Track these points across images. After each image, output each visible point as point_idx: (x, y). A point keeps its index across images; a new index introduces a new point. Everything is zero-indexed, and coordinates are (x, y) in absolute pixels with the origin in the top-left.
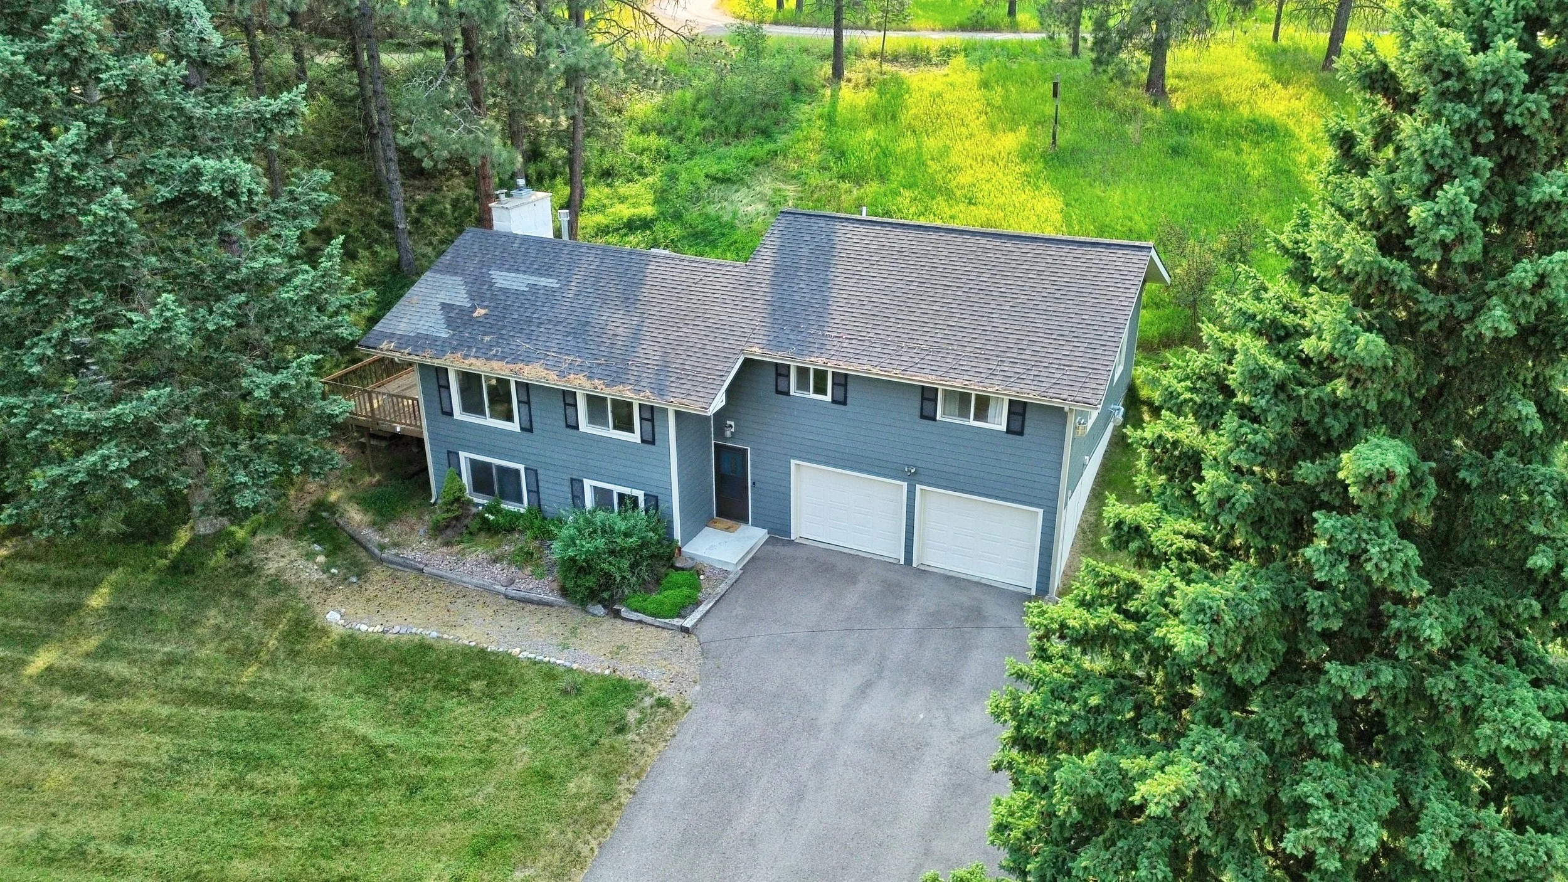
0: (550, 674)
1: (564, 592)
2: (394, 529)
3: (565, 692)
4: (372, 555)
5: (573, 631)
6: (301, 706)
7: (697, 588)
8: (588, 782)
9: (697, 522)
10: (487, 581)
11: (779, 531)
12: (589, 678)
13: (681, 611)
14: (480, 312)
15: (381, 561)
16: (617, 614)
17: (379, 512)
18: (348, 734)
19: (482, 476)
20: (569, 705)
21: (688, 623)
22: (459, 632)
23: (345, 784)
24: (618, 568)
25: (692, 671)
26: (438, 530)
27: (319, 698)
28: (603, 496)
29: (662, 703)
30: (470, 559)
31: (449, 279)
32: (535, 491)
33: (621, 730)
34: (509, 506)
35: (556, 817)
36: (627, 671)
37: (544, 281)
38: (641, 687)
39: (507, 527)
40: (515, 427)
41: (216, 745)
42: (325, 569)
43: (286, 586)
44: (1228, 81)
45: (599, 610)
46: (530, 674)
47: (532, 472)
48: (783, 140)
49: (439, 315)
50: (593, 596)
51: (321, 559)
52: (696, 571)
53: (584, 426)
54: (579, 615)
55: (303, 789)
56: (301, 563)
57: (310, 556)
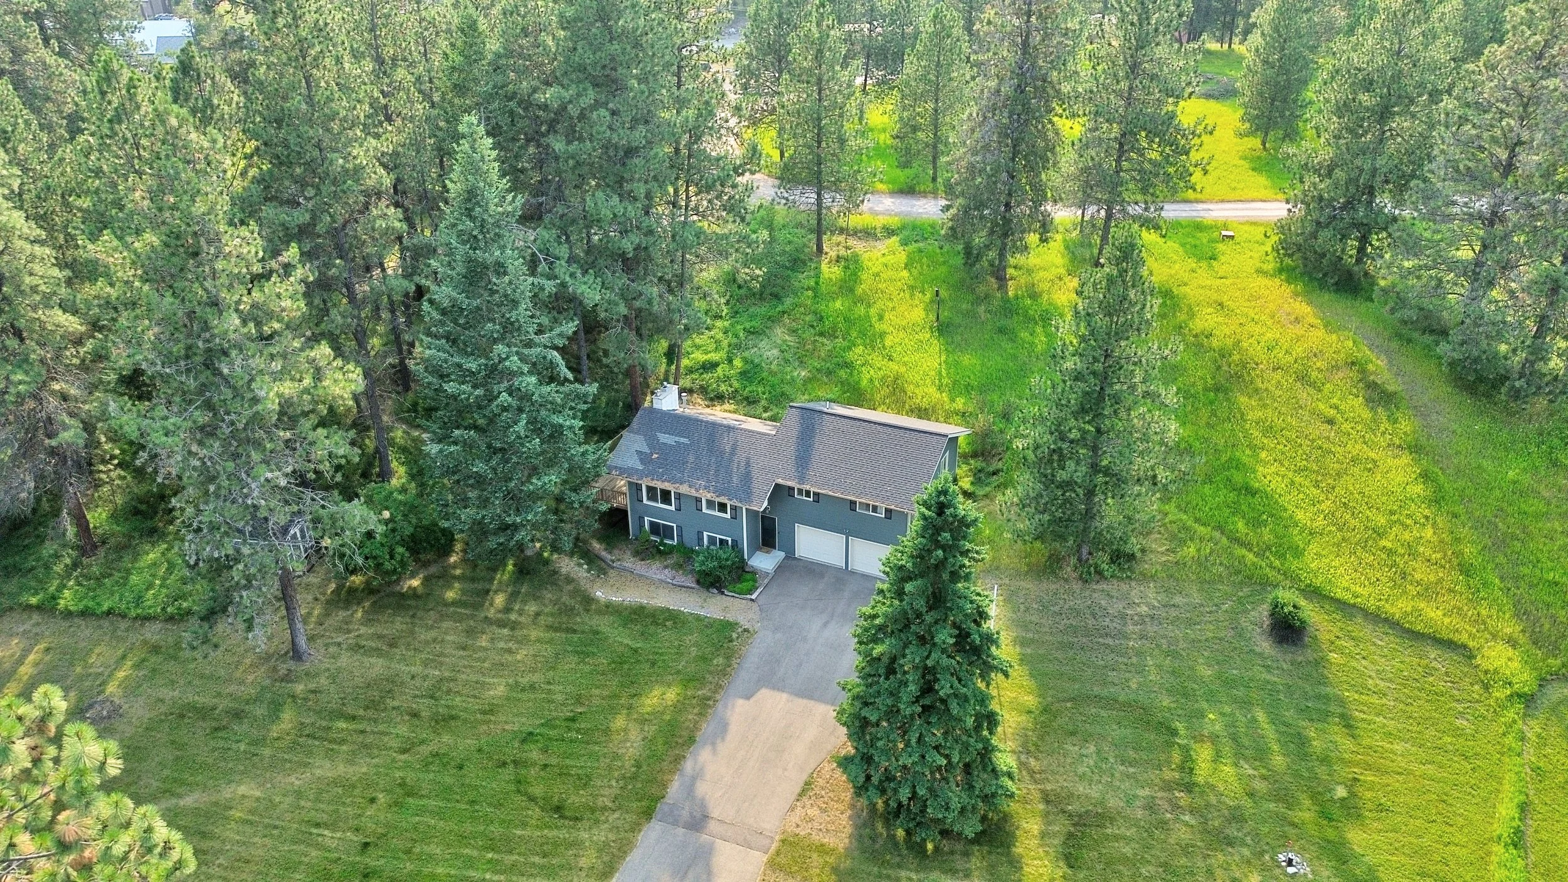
0: (698, 618)
1: (698, 582)
2: (616, 552)
3: (706, 626)
4: (609, 565)
5: (705, 600)
6: (597, 633)
7: (755, 581)
8: (720, 660)
9: (753, 549)
10: (663, 578)
11: (790, 554)
12: (715, 620)
13: (750, 592)
14: (655, 456)
15: (613, 568)
16: (723, 593)
17: (608, 544)
18: (621, 643)
19: (655, 528)
20: (709, 632)
21: (753, 597)
22: (656, 601)
23: (625, 662)
24: (723, 574)
25: (756, 617)
26: (637, 554)
27: (603, 629)
28: (712, 540)
29: (746, 630)
30: (654, 567)
31: (637, 437)
32: (680, 536)
33: (731, 641)
34: (670, 542)
35: (711, 673)
36: (730, 617)
37: (682, 440)
38: (736, 624)
39: (670, 551)
40: (673, 508)
41: (570, 649)
42: (589, 571)
43: (573, 580)
44: (1042, 274)
45: (715, 591)
46: (690, 619)
47: (679, 527)
48: (788, 302)
49: (636, 457)
50: (712, 585)
51: (585, 567)
52: (754, 572)
53: (704, 510)
54: (707, 594)
55: (609, 664)
56: (576, 568)
57: (580, 565)
